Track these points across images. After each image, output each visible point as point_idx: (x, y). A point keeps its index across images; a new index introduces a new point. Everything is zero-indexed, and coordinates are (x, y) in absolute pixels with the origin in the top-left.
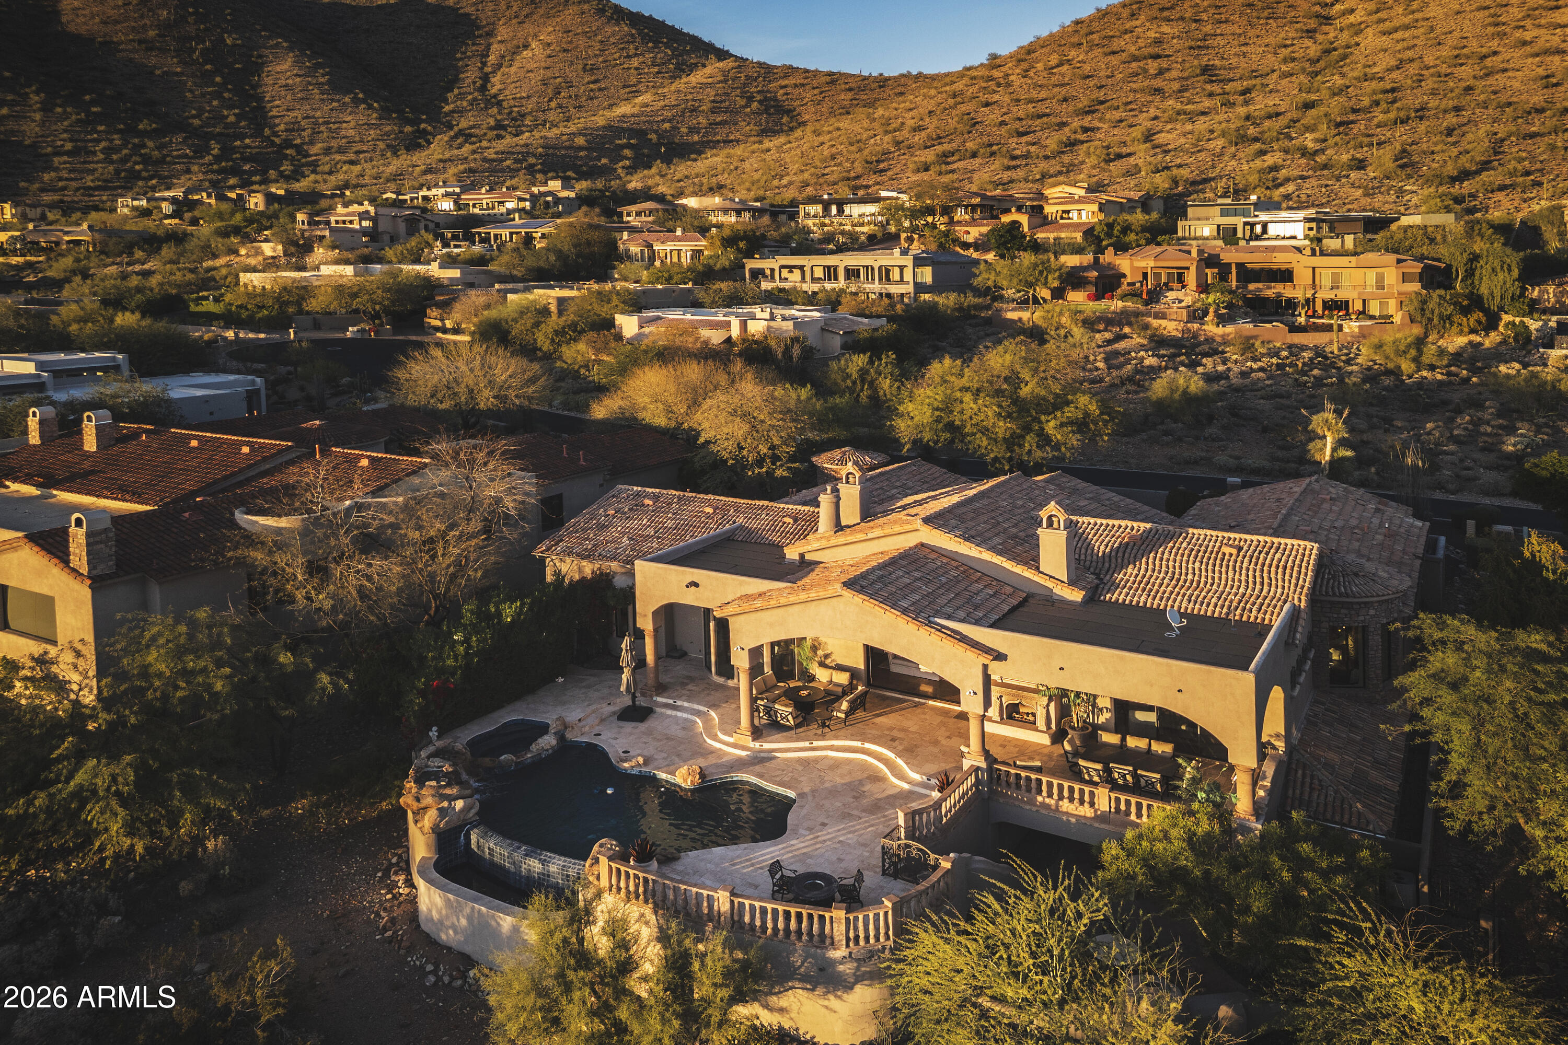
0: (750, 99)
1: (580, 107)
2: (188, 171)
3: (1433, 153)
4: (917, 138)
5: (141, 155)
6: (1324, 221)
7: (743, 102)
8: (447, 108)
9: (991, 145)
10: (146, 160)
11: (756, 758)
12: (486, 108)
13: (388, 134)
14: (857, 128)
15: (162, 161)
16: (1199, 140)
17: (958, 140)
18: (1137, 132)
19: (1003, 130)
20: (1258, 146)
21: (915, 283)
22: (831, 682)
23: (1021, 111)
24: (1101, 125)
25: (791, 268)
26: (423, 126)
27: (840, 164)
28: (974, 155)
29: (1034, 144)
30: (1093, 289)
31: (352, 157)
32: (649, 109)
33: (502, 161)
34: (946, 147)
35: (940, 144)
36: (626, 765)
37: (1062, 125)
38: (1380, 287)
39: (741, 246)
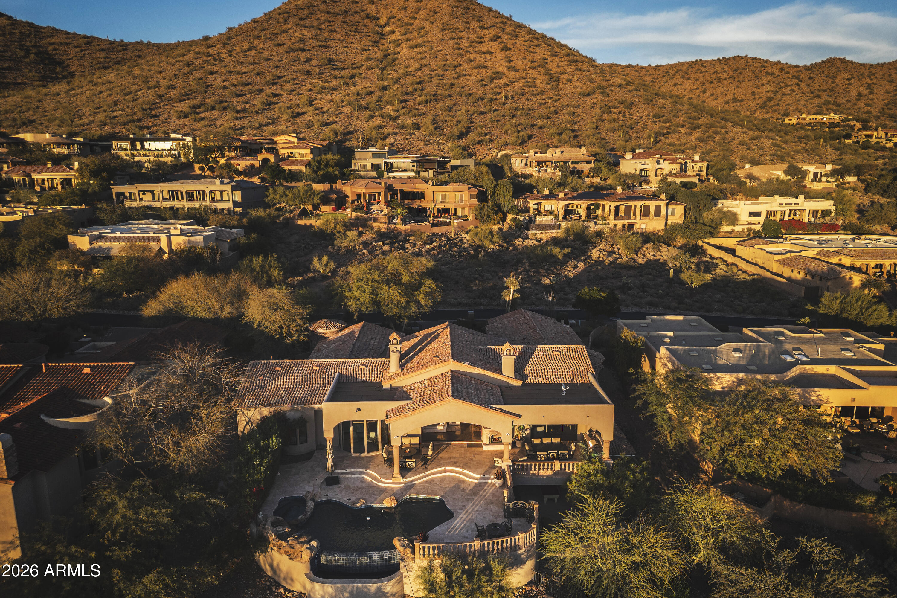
3: (446, 121)
4: (172, 94)
6: (419, 162)
9: (221, 102)
11: (407, 486)
16: (338, 107)
17: (200, 97)
18: (304, 99)
19: (227, 92)
20: (368, 113)
21: (234, 202)
22: (410, 444)
28: (213, 108)
29: (247, 103)
30: (334, 204)
34: (196, 102)
35: (189, 99)
36: (358, 505)
37: (260, 91)
38: (461, 201)
39: (104, 175)
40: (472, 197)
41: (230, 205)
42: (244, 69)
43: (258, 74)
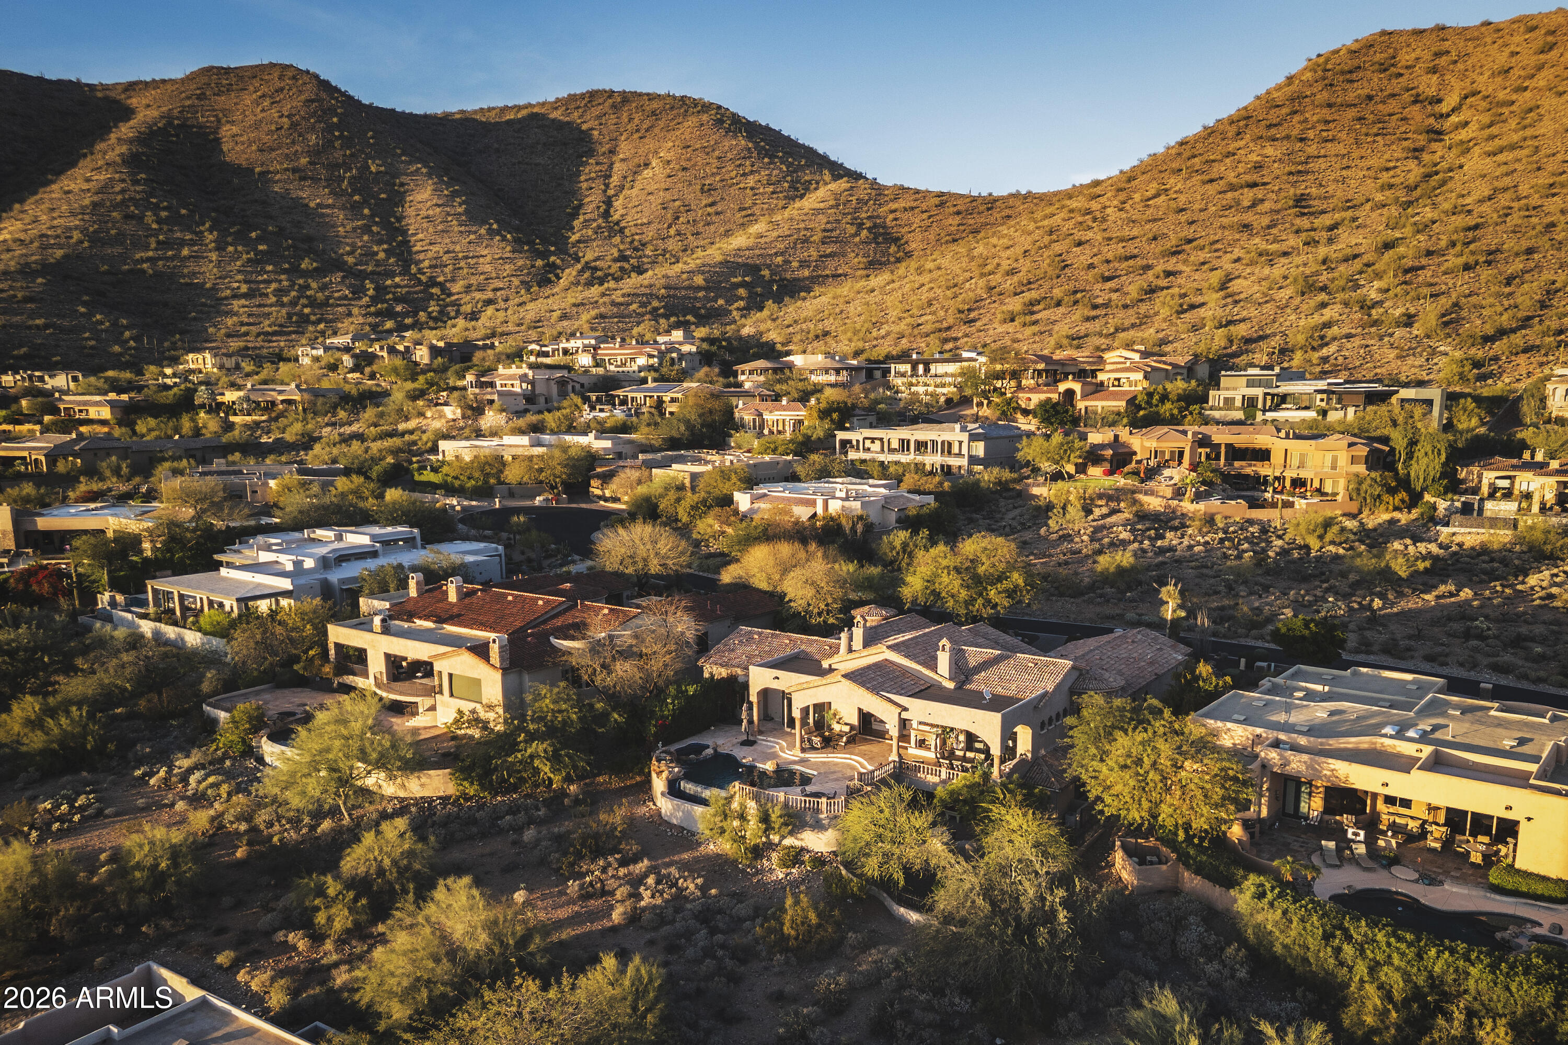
0: (860, 226)
1: (698, 234)
2: (350, 314)
4: (1009, 283)
5: (308, 297)
6: (1336, 392)
7: (851, 230)
8: (574, 238)
9: (1076, 292)
10: (312, 303)
12: (610, 237)
13: (520, 269)
14: (956, 269)
15: (325, 304)
17: (1047, 285)
18: (1216, 278)
19: (1091, 274)
21: (970, 457)
23: (1111, 251)
24: (1184, 268)
25: (873, 440)
26: (552, 259)
27: (934, 313)
28: (1059, 304)
29: (1117, 291)
30: (1107, 466)
31: (490, 295)
32: (763, 240)
33: (629, 304)
34: (1034, 295)
35: (1028, 290)
37: (1148, 267)
38: (1334, 467)
39: (835, 416)
40: (1354, 460)
41: (964, 462)
42: (1135, 232)
43: (1155, 238)
